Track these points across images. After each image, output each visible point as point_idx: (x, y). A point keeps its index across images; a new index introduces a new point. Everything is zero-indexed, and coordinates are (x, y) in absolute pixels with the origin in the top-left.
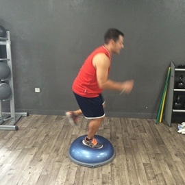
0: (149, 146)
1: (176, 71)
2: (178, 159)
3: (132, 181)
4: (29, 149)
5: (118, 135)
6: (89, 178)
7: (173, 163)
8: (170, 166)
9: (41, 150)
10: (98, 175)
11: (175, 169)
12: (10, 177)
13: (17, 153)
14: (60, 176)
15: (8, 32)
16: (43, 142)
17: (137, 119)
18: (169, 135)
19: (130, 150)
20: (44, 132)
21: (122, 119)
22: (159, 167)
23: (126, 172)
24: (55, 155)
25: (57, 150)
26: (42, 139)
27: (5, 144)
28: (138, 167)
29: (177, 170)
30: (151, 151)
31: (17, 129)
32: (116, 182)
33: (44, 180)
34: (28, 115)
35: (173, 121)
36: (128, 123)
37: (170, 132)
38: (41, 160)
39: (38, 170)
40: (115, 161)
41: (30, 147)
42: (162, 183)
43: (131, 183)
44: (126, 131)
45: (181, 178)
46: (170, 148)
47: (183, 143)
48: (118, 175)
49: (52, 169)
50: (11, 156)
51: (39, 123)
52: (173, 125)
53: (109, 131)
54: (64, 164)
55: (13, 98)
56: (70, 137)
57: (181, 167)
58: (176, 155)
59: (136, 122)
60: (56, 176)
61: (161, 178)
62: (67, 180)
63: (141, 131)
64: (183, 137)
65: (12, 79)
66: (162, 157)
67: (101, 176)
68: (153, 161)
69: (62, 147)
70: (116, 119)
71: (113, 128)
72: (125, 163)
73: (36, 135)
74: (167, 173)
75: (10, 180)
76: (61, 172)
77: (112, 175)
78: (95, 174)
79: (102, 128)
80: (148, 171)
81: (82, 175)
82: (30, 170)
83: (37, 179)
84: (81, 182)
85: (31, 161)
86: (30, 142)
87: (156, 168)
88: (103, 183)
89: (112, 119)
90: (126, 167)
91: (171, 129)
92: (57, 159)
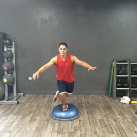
0: (102, 110)
1: (117, 64)
2: (120, 117)
3: (92, 129)
4: (27, 114)
5: (83, 105)
6: (66, 128)
7: (116, 119)
8: (115, 120)
9: (35, 114)
10: (72, 126)
11: (117, 122)
12: (18, 129)
13: (21, 117)
14: (48, 128)
15: (13, 43)
16: (36, 110)
17: (95, 96)
18: (115, 104)
19: (90, 113)
20: (35, 104)
21: (85, 96)
22: (108, 121)
23: (89, 124)
24: (44, 117)
25: (45, 114)
26: (35, 108)
27: (12, 112)
28: (96, 121)
29: (119, 123)
30: (104, 113)
31: (18, 103)
32: (82, 129)
33: (39, 130)
34: (24, 95)
35: (117, 96)
36: (89, 98)
37: (115, 102)
38: (36, 120)
39: (35, 125)
40: (81, 119)
41: (28, 113)
42: (110, 129)
43: (91, 130)
44: (88, 102)
45: (121, 126)
46: (115, 111)
47: (123, 108)
48: (83, 126)
49: (43, 125)
50: (17, 118)
51: (32, 99)
52: (117, 98)
53: (77, 102)
54: (50, 122)
55: (15, 83)
56: (53, 106)
57: (121, 121)
58: (119, 115)
59: (94, 97)
60: (47, 128)
61: (109, 127)
62: (53, 129)
63: (97, 102)
64: (123, 105)
65: (15, 71)
66: (110, 116)
67: (73, 127)
68: (104, 118)
69: (48, 112)
70: (81, 96)
71: (80, 101)
72: (88, 119)
73: (31, 107)
74: (113, 124)
75: (18, 131)
76: (49, 125)
77: (80, 126)
78: (70, 126)
79: (73, 101)
80: (102, 123)
81: (62, 127)
82: (30, 125)
83: (34, 130)
84: (61, 130)
85: (30, 121)
86: (27, 110)
87: (106, 122)
88: (75, 130)
89: (79, 96)
90: (88, 122)
91: (116, 101)
92: (46, 119)
